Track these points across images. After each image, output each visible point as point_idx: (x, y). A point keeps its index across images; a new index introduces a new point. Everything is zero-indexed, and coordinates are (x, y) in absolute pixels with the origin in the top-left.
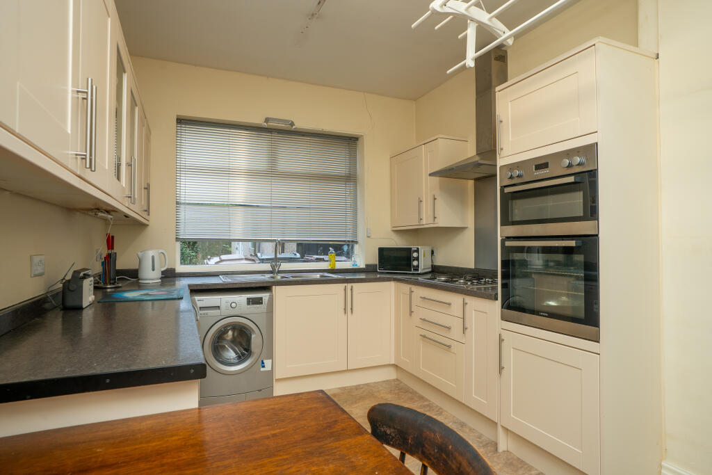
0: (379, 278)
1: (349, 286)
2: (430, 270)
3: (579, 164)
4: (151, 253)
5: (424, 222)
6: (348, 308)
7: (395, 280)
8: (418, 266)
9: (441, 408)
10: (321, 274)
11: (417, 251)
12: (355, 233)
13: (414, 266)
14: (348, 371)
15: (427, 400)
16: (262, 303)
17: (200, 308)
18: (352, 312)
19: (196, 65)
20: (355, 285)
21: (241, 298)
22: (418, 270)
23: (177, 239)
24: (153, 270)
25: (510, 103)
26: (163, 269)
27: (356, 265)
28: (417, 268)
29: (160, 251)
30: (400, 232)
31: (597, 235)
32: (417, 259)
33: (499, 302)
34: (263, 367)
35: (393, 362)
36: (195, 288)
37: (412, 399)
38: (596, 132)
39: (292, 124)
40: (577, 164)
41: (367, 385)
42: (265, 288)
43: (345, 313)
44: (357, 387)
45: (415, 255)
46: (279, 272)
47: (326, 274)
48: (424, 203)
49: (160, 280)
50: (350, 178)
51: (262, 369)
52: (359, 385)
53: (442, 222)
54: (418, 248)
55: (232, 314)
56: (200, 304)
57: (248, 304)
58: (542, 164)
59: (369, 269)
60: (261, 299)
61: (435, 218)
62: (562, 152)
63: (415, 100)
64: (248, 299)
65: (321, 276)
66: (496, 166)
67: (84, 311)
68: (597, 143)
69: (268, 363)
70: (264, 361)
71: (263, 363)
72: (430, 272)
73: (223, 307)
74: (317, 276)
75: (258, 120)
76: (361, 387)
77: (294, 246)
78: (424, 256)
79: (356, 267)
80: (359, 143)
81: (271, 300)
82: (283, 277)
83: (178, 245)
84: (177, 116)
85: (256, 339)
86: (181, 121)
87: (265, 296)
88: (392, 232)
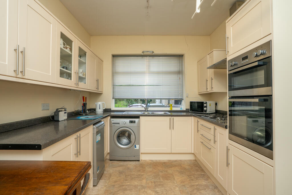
0: (190, 115)
1: (172, 117)
2: (215, 112)
3: (261, 54)
4: (99, 103)
5: (208, 90)
6: (172, 127)
7: (194, 116)
8: (206, 110)
9: (209, 177)
10: (165, 112)
11: (206, 103)
12: (182, 95)
13: (204, 110)
14: (171, 153)
15: (204, 172)
16: (135, 123)
17: (113, 123)
18: (173, 129)
19: (118, 35)
20: (175, 118)
21: (127, 120)
22: (206, 112)
23: (113, 98)
24: (100, 109)
25: (231, 27)
26: (104, 109)
27: (182, 109)
28: (206, 111)
29: (103, 102)
30: (202, 95)
31: (272, 95)
32: (206, 107)
33: (228, 130)
34: (136, 147)
35: (193, 152)
36: (113, 116)
37: (198, 170)
38: (271, 34)
39: (153, 52)
40: (260, 54)
41: (180, 160)
42: (138, 117)
43: (170, 129)
44: (176, 161)
45: (205, 105)
46: (148, 111)
47: (167, 112)
48: (208, 82)
49: (103, 113)
50: (180, 72)
51: (135, 148)
52: (177, 160)
53: (215, 90)
54: (206, 102)
55: (124, 126)
56: (113, 122)
57: (130, 123)
58: (245, 57)
59: (187, 111)
60: (135, 121)
61: (212, 88)
62: (254, 48)
63: (210, 35)
64: (130, 121)
65: (164, 113)
66: (226, 61)
67: (60, 122)
68: (271, 40)
69: (137, 146)
70: (136, 145)
71: (135, 146)
72: (214, 113)
73: (121, 124)
74: (162, 113)
75: (140, 53)
76: (178, 161)
77: (173, 101)
78: (210, 105)
79: (182, 110)
80: (183, 57)
81: (139, 122)
82: (148, 113)
83: (114, 100)
84: (112, 54)
85: (133, 137)
86: (114, 56)
87: (136, 120)
88: (199, 95)
